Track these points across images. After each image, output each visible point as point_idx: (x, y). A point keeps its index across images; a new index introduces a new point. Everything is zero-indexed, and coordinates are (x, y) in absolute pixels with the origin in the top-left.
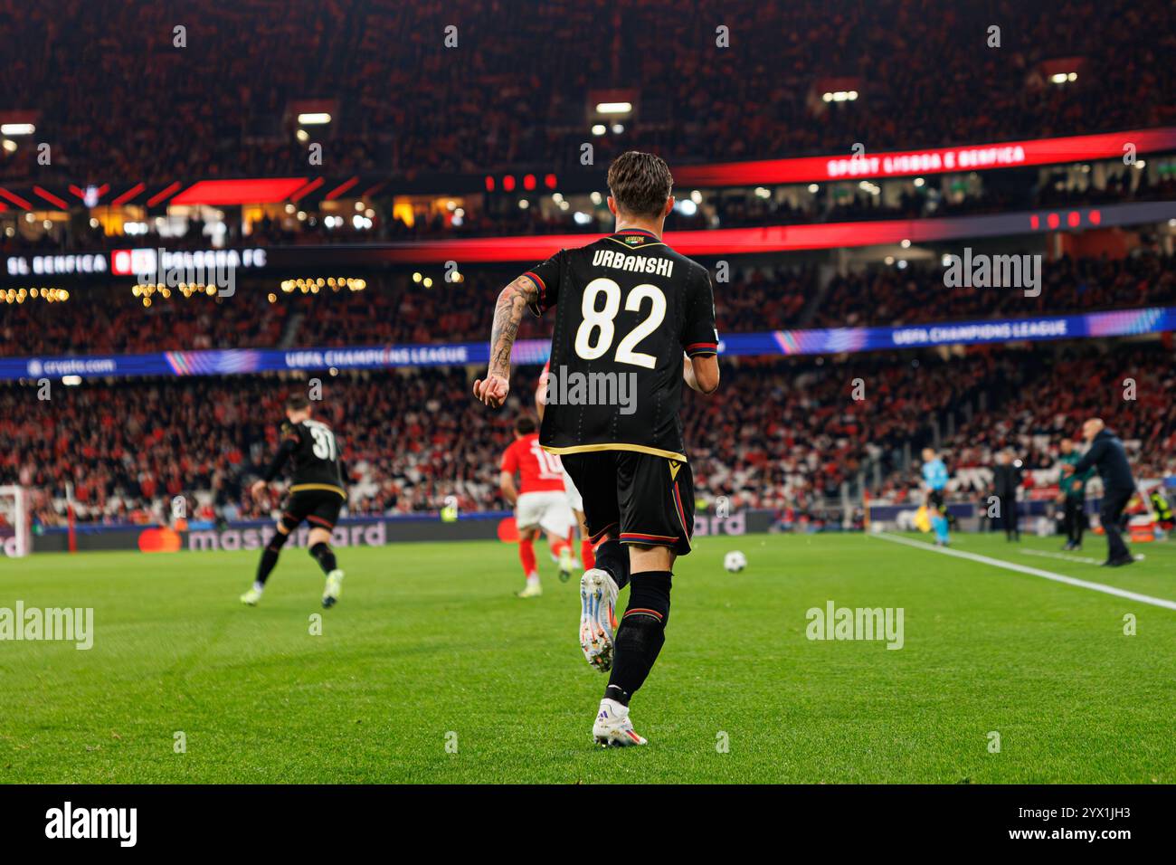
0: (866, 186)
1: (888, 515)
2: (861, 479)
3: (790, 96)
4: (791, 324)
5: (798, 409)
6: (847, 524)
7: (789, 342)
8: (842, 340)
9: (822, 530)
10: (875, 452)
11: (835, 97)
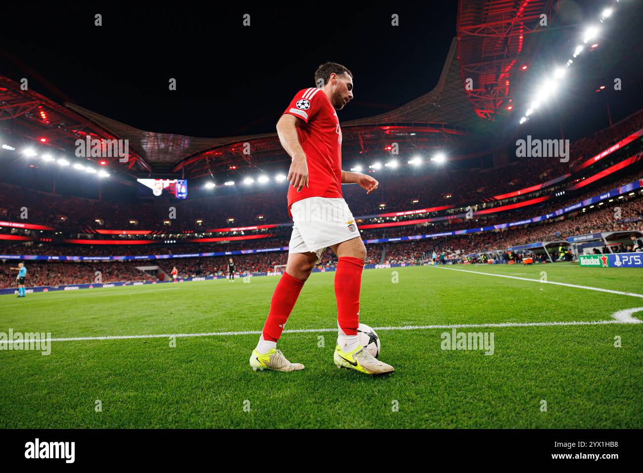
0: (420, 214)
1: (427, 263)
2: (422, 258)
3: (408, 202)
4: (410, 235)
5: (412, 248)
6: (421, 264)
7: (410, 238)
8: (418, 237)
9: (417, 265)
10: (424, 253)
11: (415, 202)
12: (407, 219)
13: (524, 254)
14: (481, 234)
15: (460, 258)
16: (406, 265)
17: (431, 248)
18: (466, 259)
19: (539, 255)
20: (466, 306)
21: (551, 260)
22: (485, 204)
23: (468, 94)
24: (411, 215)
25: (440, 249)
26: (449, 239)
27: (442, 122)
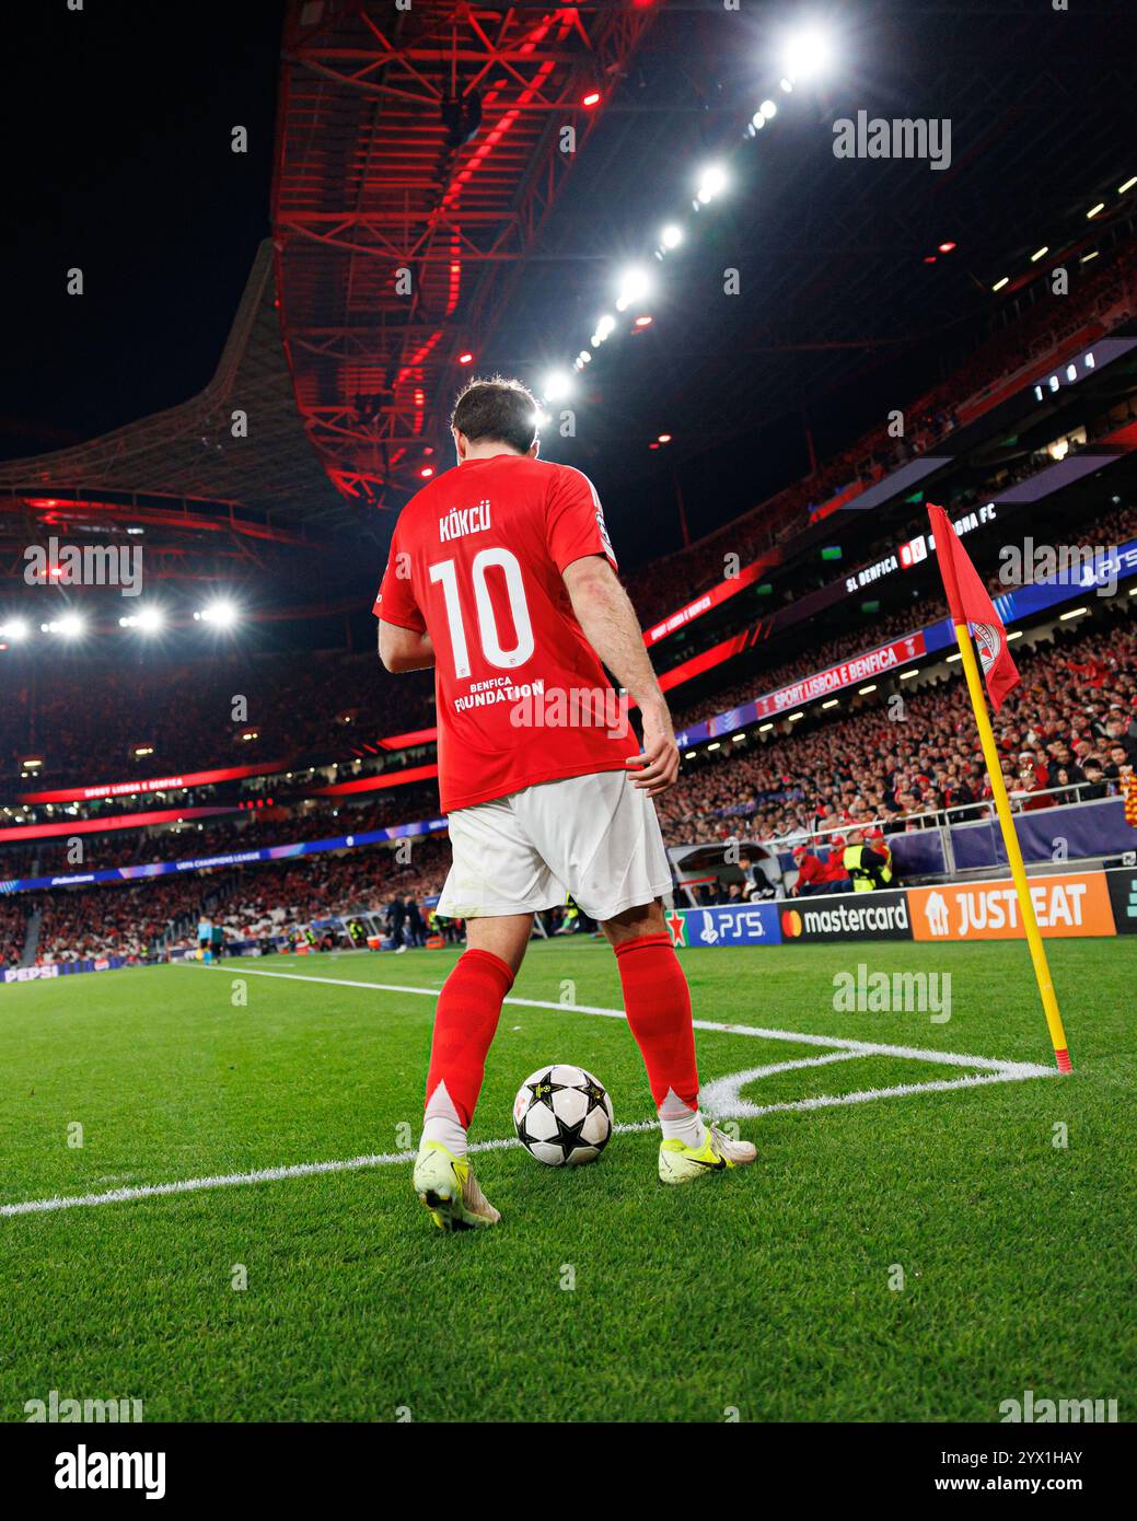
0: (159, 794)
1: (180, 954)
2: (165, 938)
3: (120, 753)
4: (126, 864)
5: (133, 905)
6: (160, 959)
7: (126, 873)
8: (152, 870)
9: (148, 964)
10: (171, 923)
11: (141, 752)
12: (116, 809)
14: (348, 855)
15: (283, 934)
16: (111, 967)
17: (194, 906)
18: (304, 937)
21: (542, 931)
22: (358, 761)
23: (307, 418)
24: (128, 795)
25: (223, 907)
26: (251, 873)
27: (229, 499)
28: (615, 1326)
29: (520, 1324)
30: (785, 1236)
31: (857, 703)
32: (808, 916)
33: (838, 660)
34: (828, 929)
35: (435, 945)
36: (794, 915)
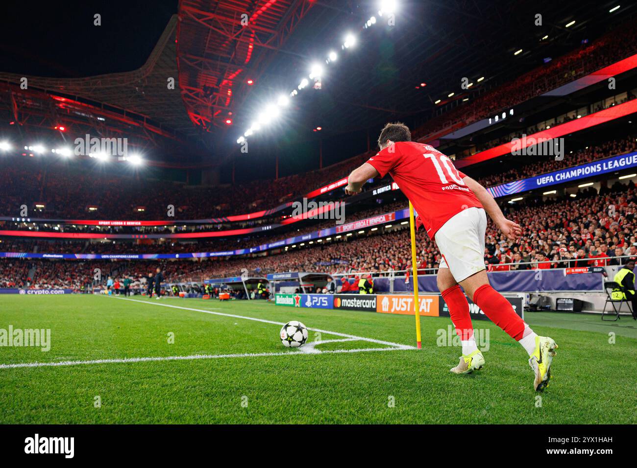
1: (98, 291)
2: (92, 284)
3: (82, 208)
4: (79, 252)
5: (79, 270)
6: (89, 292)
7: (78, 256)
8: (90, 257)
9: (83, 293)
11: (92, 209)
13: (222, 288)
14: (175, 262)
16: (65, 293)
17: (107, 273)
19: (237, 291)
20: (148, 339)
21: (249, 297)
22: (185, 226)
25: (119, 275)
26: (134, 263)
27: (145, 115)
28: (264, 408)
29: (229, 406)
30: (325, 386)
31: (370, 233)
32: (343, 300)
33: (366, 217)
34: (349, 306)
35: (206, 298)
36: (339, 300)
